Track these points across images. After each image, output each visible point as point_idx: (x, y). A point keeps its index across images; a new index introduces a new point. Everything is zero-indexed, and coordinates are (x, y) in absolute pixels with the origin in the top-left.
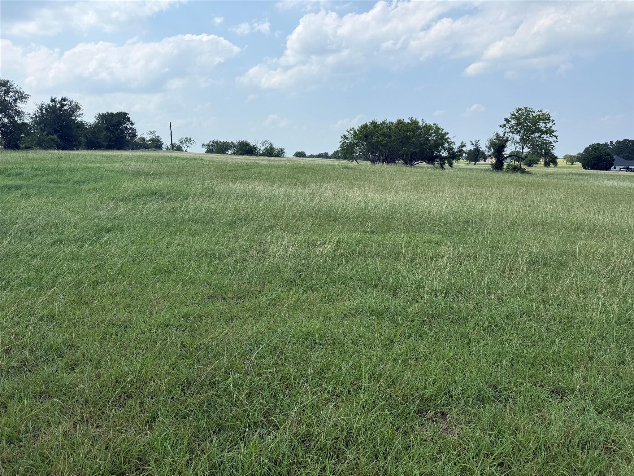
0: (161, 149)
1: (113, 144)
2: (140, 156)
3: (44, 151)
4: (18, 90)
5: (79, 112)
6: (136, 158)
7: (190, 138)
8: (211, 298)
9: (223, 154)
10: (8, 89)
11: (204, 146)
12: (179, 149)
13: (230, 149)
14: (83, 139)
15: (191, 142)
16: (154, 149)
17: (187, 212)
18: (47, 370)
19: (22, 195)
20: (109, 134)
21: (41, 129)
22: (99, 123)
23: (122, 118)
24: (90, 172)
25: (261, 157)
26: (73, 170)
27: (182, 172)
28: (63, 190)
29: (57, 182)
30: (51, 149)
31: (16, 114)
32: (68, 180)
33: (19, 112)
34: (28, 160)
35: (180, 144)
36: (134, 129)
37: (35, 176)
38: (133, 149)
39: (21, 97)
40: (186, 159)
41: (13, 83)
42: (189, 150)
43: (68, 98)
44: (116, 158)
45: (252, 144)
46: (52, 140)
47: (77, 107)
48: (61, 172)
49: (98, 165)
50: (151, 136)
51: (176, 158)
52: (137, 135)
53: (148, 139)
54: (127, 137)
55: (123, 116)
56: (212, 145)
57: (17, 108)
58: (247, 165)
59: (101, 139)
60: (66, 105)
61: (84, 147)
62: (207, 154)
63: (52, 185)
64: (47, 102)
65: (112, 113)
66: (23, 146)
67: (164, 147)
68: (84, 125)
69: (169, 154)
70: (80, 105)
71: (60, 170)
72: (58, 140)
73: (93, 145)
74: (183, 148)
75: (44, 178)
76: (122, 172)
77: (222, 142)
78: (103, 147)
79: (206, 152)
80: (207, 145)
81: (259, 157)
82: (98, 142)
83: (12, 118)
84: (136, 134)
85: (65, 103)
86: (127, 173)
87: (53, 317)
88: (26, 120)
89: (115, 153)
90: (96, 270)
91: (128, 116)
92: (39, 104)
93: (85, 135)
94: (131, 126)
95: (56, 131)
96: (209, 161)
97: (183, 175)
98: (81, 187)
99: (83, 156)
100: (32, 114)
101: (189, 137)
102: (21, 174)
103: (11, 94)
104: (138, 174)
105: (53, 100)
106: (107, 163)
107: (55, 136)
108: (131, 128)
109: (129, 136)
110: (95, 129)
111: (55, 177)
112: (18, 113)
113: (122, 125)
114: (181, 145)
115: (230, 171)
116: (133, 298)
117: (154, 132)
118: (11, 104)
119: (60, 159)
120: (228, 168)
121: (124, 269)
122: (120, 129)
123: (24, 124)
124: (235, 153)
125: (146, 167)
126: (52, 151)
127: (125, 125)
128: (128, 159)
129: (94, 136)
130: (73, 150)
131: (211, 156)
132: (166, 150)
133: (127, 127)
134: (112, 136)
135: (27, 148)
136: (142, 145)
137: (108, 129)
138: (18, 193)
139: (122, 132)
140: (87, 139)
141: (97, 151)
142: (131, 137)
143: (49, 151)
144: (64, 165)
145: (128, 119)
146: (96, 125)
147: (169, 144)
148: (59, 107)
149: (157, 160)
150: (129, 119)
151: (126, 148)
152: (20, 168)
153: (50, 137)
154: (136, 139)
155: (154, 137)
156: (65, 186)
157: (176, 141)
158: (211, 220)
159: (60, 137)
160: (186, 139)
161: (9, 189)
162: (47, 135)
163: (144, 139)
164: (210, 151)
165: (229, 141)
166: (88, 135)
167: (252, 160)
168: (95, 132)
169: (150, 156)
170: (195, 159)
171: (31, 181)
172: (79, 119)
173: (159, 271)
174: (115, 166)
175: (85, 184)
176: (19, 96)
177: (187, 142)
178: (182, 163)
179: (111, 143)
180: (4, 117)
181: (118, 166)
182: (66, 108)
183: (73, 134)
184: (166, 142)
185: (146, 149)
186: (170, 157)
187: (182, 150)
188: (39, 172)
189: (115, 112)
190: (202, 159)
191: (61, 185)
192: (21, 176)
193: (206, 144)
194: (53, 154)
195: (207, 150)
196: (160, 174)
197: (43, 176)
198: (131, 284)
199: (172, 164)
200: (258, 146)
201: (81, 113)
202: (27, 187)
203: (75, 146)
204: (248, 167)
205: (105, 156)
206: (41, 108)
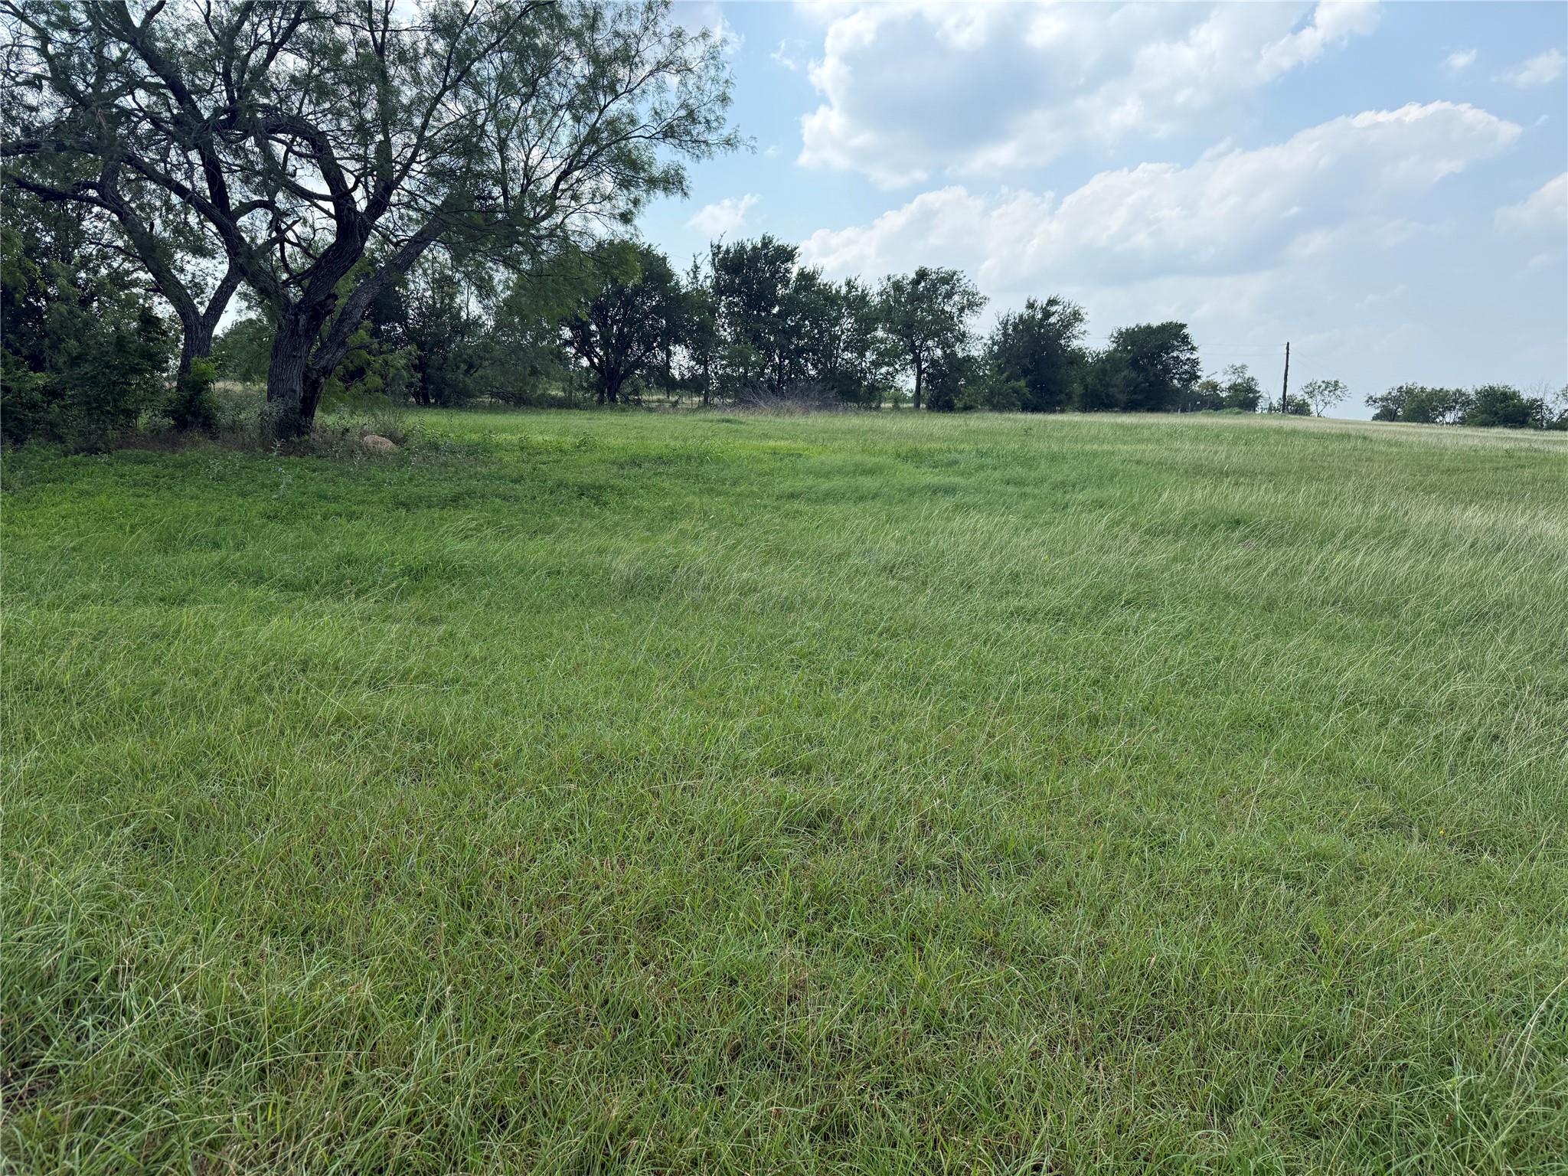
0: (1255, 410)
1: (1140, 397)
2: (1202, 428)
3: (997, 415)
4: (969, 289)
5: (1078, 328)
6: (1192, 433)
7: (1336, 382)
8: (1384, 824)
9: (1427, 421)
10: (953, 288)
11: (1371, 400)
12: (1302, 409)
13: (1450, 409)
14: (1077, 388)
15: (1338, 392)
16: (1237, 410)
17: (1322, 577)
18: (997, 895)
19: (957, 508)
20: (1133, 375)
21: (999, 366)
22: (1116, 350)
23: (1172, 335)
24: (1090, 463)
25: (1552, 432)
26: (1054, 458)
27: (1309, 471)
28: (1030, 502)
29: (1020, 483)
30: (1011, 411)
31: (958, 339)
32: (1043, 480)
33: (964, 335)
34: (970, 432)
35: (1306, 396)
36: (1195, 363)
37: (981, 467)
38: (1184, 410)
39: (972, 304)
40: (1321, 437)
41: (962, 276)
42: (1329, 412)
43: (1060, 299)
44: (1146, 433)
45: (1526, 396)
46: (1015, 391)
47: (1076, 316)
48: (1029, 462)
49: (1106, 447)
50: (1233, 377)
51: (1294, 432)
52: (1199, 377)
53: (1223, 386)
54: (1175, 382)
55: (1174, 331)
56: (1397, 401)
57: (961, 326)
58: (1509, 454)
59: (1115, 386)
60: (1054, 313)
61: (1077, 405)
62: (1378, 422)
63: (1010, 489)
64: (1019, 309)
65: (1149, 327)
66: (960, 405)
67: (1262, 404)
68: (1083, 356)
69: (1273, 422)
70: (1082, 312)
71: (1028, 456)
72: (1026, 390)
73: (1097, 401)
74: (1313, 408)
75: (997, 474)
76: (1161, 465)
77: (1429, 389)
78: (1116, 406)
79: (1376, 418)
80: (1381, 400)
81: (1547, 433)
82: (1107, 395)
83: (949, 347)
84: (1199, 373)
85: (1053, 309)
86: (1172, 468)
87: (1007, 778)
88: (973, 350)
89: (1141, 421)
90: (1095, 691)
91: (1185, 331)
92: (1003, 316)
93: (1083, 379)
94: (1188, 355)
95: (1026, 372)
96: (1389, 444)
97: (1311, 479)
98: (1068, 497)
99: (1074, 426)
100: (988, 337)
101: (1333, 380)
102: (956, 462)
103: (956, 298)
104: (1196, 471)
105: (1031, 306)
106: (1125, 443)
107: (1022, 383)
108: (1188, 359)
109: (1180, 379)
110: (1108, 363)
111: (1019, 471)
112: (962, 337)
113: (1168, 354)
114: (1309, 401)
115: (1450, 471)
116: (1180, 776)
117: (1243, 367)
118: (952, 319)
119: (1027, 432)
120: (1446, 464)
121: (1158, 699)
122: (1161, 364)
123: (968, 359)
124: (1463, 422)
125: (1220, 454)
126: (1011, 416)
127: (1175, 354)
128: (1173, 434)
129: (1101, 380)
130: (1053, 411)
131: (1389, 428)
132: (1265, 412)
133: (1178, 357)
134: (1141, 379)
135: (968, 408)
136: (1211, 401)
137: (1134, 364)
138: (947, 502)
139: (1167, 370)
140: (1086, 387)
141: (1103, 414)
142: (1186, 380)
143: (1006, 415)
144: (1037, 446)
145: (1185, 340)
146: (1111, 356)
147: (1276, 399)
148: (1041, 320)
149: (1246, 437)
150: (1186, 337)
151: (1170, 407)
152: (956, 451)
153: (1013, 383)
154: (1195, 387)
155: (1239, 381)
156: (1036, 491)
157: (1296, 391)
158: (1390, 608)
159: (1032, 385)
160: (1324, 386)
161: (935, 492)
162: (1008, 380)
163: (1214, 387)
164: (1387, 415)
165: (1451, 387)
166: (1089, 380)
167: (1522, 440)
168: (1104, 372)
169: (1227, 428)
170: (1345, 437)
171: (973, 479)
172: (1075, 344)
173: (1242, 721)
174: (1144, 451)
175: (1077, 490)
176: (968, 300)
177: (1326, 392)
178: (1313, 447)
179: (1135, 397)
180: (937, 347)
181: (1150, 450)
182: (1053, 320)
183: (1059, 377)
184: (1270, 392)
185: (1216, 410)
186: (1278, 431)
187: (1308, 413)
188: (989, 461)
189: (1155, 323)
190: (1365, 438)
191: (1028, 490)
192: (956, 467)
193: (1379, 396)
194: (1015, 421)
195: (1378, 411)
196: (1253, 474)
197: (995, 469)
198: (1175, 741)
199: (1285, 450)
200: (1548, 400)
201: (1082, 330)
202: (965, 490)
203: (1059, 403)
204: (1511, 463)
205: (1121, 426)
206: (1005, 325)
